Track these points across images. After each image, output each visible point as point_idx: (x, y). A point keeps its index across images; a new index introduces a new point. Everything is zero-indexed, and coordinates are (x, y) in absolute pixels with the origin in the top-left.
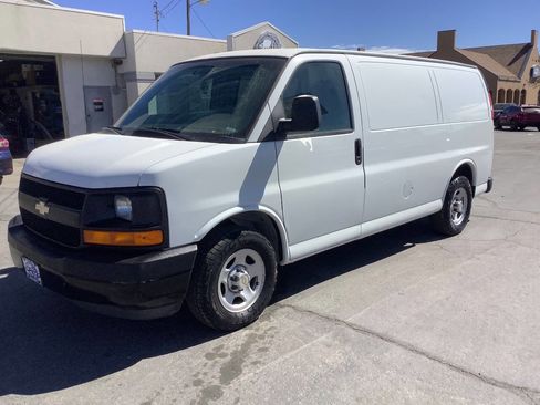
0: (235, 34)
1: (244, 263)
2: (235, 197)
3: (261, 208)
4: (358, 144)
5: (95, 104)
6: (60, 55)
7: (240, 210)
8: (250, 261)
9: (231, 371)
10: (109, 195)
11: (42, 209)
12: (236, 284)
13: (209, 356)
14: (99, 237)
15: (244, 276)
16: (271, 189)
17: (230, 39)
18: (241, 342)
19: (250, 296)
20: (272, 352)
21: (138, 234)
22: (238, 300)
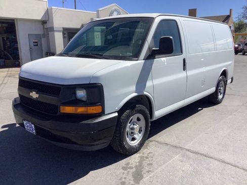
0: (100, 9)
1: (136, 121)
2: (134, 88)
3: (145, 93)
4: (184, 60)
5: (34, 42)
6: (17, 19)
7: (135, 94)
8: (139, 119)
9: (138, 176)
10: (73, 88)
11: (34, 95)
12: (133, 131)
13: (124, 168)
14: (69, 110)
15: (136, 127)
16: (149, 84)
17: (98, 11)
18: (137, 161)
19: (139, 137)
20: (155, 165)
22: (133, 139)
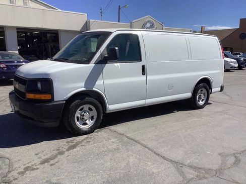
0: (133, 21)
1: (88, 110)
2: (83, 84)
3: (94, 89)
4: (143, 67)
6: (60, 30)
7: (85, 89)
12: (83, 117)
13: (68, 142)
14: (31, 96)
15: (87, 115)
16: (99, 82)
17: (131, 23)
18: (82, 139)
19: (90, 123)
20: (91, 143)
21: (42, 95)
22: (85, 124)
